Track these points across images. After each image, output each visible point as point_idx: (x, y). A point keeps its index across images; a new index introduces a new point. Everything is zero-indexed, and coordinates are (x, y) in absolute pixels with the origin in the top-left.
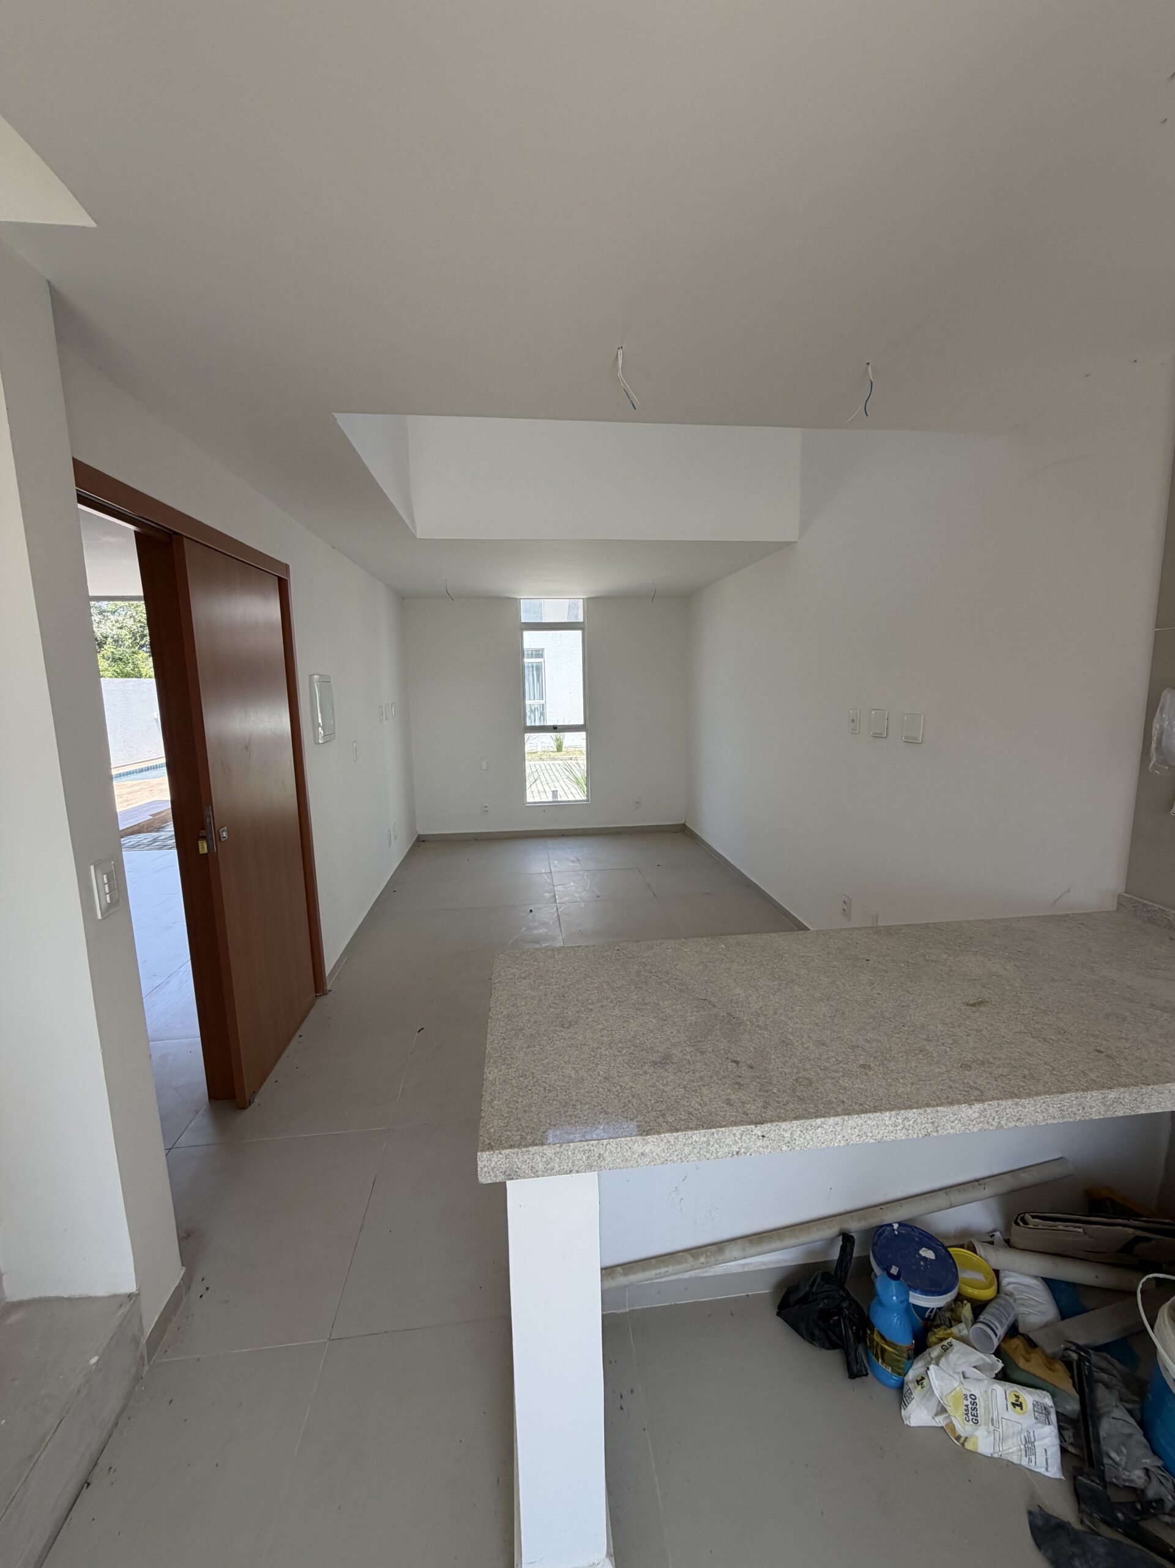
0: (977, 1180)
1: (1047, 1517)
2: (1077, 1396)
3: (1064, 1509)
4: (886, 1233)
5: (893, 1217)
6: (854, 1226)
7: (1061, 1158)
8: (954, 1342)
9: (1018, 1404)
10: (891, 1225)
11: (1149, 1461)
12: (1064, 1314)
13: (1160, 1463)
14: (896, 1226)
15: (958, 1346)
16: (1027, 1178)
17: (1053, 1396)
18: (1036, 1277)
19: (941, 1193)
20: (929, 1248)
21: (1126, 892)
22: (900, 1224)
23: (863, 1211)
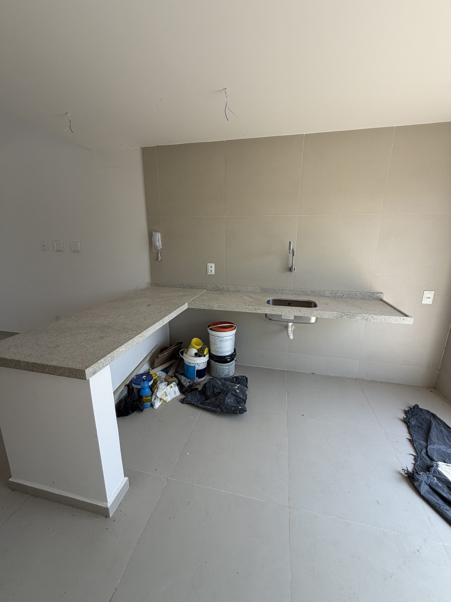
0: (145, 358)
1: (182, 399)
2: (177, 380)
3: (183, 397)
4: (134, 379)
5: (133, 376)
6: (127, 383)
7: (156, 345)
8: (159, 385)
9: (172, 387)
10: (134, 377)
11: (189, 380)
12: (167, 373)
13: (190, 379)
14: (135, 377)
15: (160, 385)
16: (153, 352)
17: (175, 382)
18: (160, 371)
19: (140, 364)
20: (144, 376)
21: (152, 281)
22: (136, 376)
23: (127, 379)
